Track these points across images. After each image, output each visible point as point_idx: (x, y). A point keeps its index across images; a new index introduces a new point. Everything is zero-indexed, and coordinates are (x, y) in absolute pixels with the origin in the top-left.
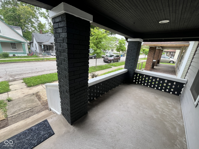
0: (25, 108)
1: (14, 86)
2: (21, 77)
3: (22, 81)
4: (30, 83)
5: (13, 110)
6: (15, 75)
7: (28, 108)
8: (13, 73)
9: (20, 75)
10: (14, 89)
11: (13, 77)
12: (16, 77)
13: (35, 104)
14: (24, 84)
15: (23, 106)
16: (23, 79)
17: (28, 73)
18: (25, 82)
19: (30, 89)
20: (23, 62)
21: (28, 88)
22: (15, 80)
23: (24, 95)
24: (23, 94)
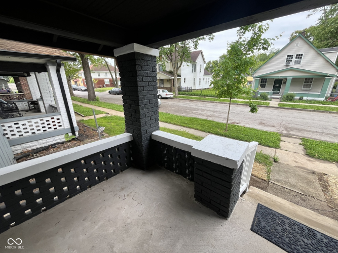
0: (294, 186)
1: (286, 143)
2: (299, 134)
3: (300, 141)
4: (312, 149)
5: (278, 177)
6: (292, 129)
7: (298, 189)
8: (290, 126)
9: (300, 130)
10: (285, 149)
11: (288, 131)
12: (292, 133)
13: (313, 191)
14: (302, 147)
15: (293, 180)
16: (303, 139)
17: (313, 132)
18: (304, 145)
19: (309, 160)
20: (311, 111)
21: (307, 158)
22: (289, 136)
23: (296, 165)
24: (296, 162)
